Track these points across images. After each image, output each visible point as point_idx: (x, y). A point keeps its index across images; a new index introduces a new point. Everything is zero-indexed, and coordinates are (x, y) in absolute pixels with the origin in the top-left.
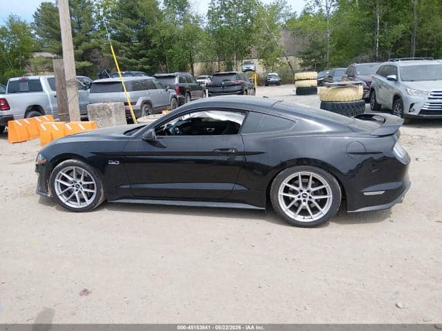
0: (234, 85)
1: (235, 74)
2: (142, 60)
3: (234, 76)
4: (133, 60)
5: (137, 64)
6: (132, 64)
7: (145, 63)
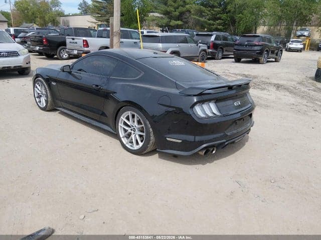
0: (256, 45)
1: (259, 36)
2: (218, 22)
3: (258, 38)
4: (211, 22)
5: (213, 25)
6: (210, 25)
7: (219, 24)
